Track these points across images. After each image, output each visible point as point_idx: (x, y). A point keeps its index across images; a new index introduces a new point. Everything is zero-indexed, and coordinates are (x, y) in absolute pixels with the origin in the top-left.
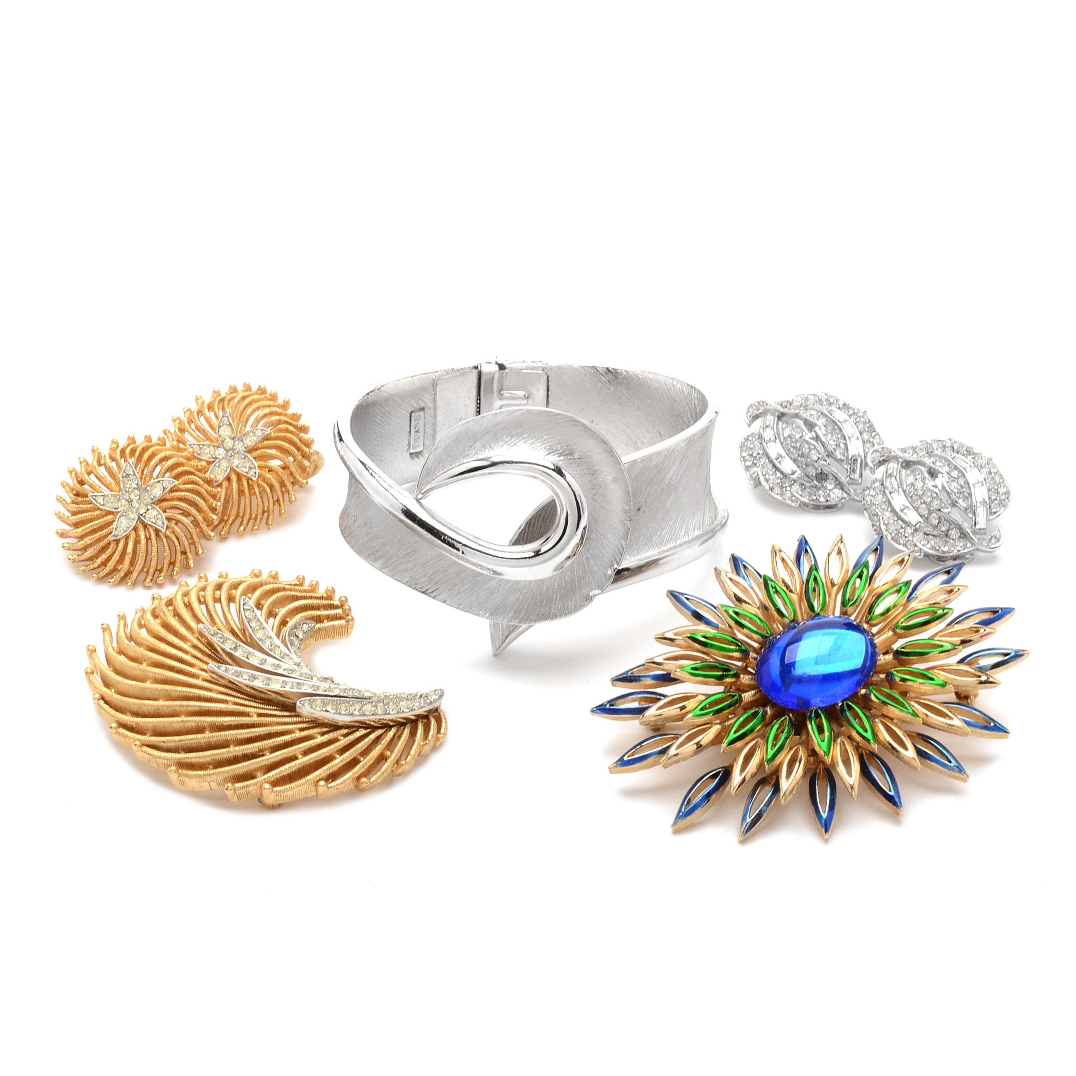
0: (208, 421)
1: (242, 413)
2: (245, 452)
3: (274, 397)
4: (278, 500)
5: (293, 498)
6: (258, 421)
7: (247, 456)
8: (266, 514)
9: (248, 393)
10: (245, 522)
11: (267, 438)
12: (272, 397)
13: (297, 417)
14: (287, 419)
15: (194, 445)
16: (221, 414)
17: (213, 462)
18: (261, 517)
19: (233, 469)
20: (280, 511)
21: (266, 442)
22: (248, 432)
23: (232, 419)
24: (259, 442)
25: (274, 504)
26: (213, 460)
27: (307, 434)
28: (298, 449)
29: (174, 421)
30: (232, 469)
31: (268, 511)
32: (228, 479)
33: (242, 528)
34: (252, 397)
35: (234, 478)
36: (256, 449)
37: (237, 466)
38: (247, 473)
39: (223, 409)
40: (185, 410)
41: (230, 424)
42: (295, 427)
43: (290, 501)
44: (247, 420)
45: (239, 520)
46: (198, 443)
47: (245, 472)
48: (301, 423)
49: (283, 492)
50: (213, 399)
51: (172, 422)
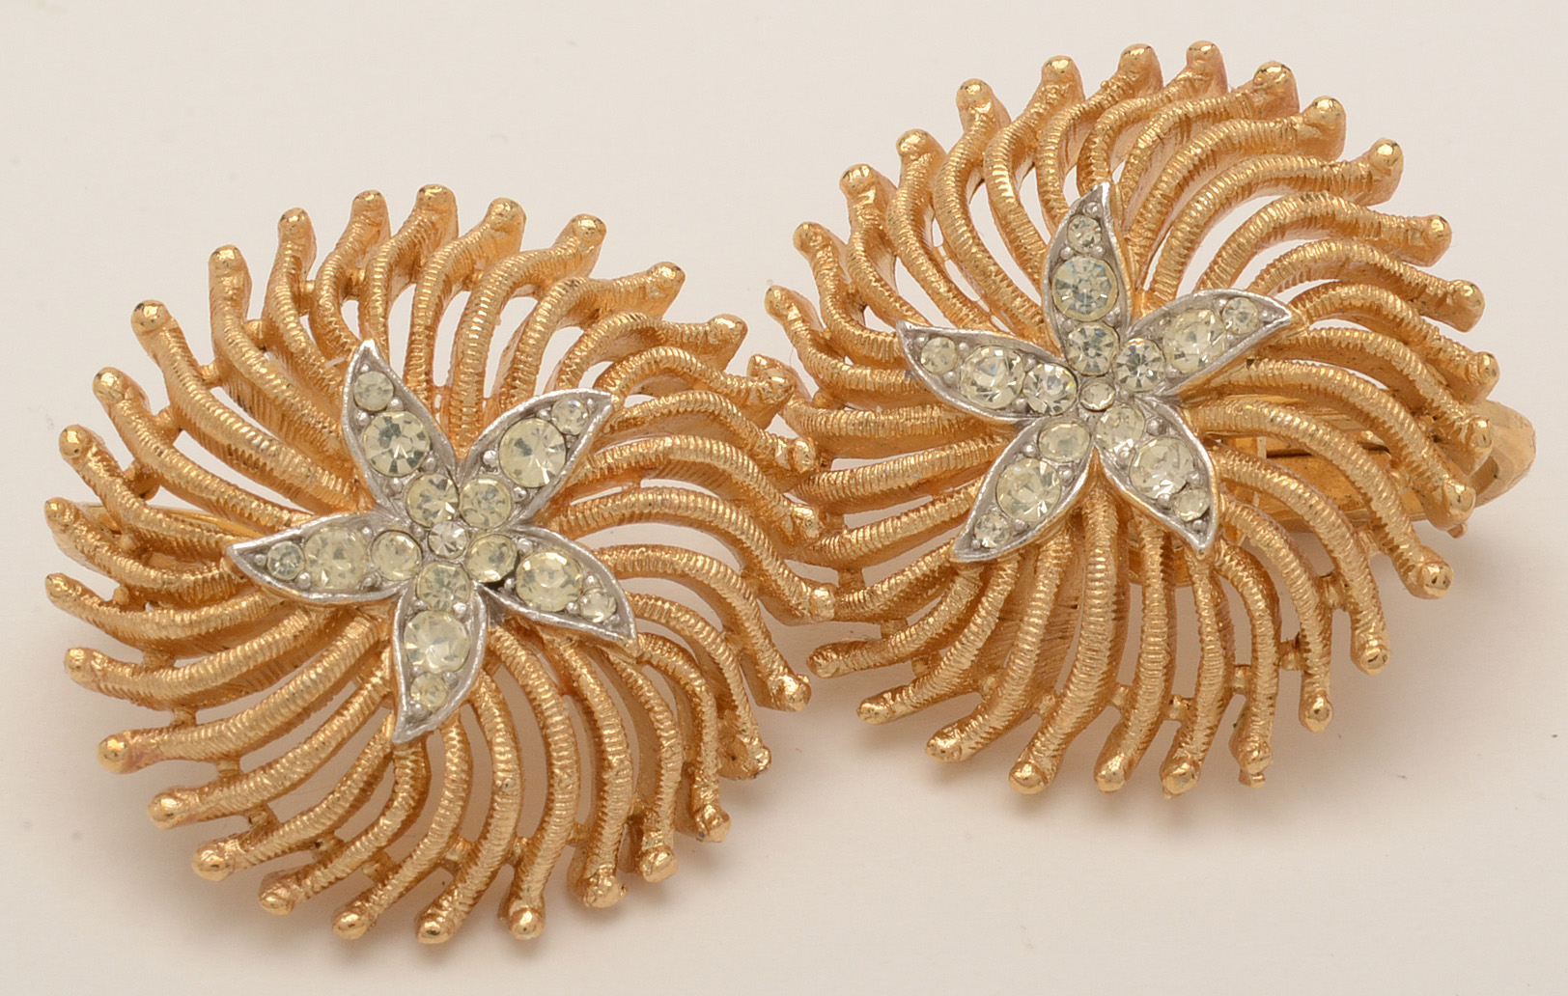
0: (1008, 220)
1: (1169, 201)
2: (1165, 399)
3: (1325, 135)
4: (1299, 644)
5: (1373, 648)
6: (1239, 252)
7: (1174, 425)
8: (1238, 702)
9: (1205, 103)
10: (1134, 736)
11: (1274, 347)
12: (1316, 133)
13: (1423, 242)
14: (1378, 257)
15: (933, 335)
16: (1071, 193)
17: (1017, 427)
18: (1212, 720)
19: (1101, 475)
20: (1305, 704)
21: (1269, 367)
22: (1191, 306)
23: (1124, 228)
24: (1234, 362)
25: (1280, 664)
26: (1012, 419)
27: (1464, 326)
28: (1417, 407)
29: (854, 193)
30: (1097, 476)
31: (1250, 692)
32: (1076, 521)
33: (1115, 764)
34: (1225, 129)
35: (1102, 521)
36: (1222, 392)
37: (1123, 468)
38: (1165, 510)
39: (1084, 169)
40: (904, 148)
41: (1109, 252)
42: (1412, 293)
43: (1356, 652)
44: (1192, 244)
45: (1110, 717)
46: (952, 330)
47: (1156, 503)
48: (1443, 271)
49: (1325, 611)
50: (1039, 107)
51: (842, 199)
